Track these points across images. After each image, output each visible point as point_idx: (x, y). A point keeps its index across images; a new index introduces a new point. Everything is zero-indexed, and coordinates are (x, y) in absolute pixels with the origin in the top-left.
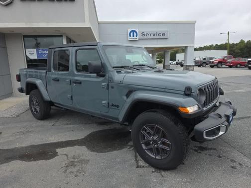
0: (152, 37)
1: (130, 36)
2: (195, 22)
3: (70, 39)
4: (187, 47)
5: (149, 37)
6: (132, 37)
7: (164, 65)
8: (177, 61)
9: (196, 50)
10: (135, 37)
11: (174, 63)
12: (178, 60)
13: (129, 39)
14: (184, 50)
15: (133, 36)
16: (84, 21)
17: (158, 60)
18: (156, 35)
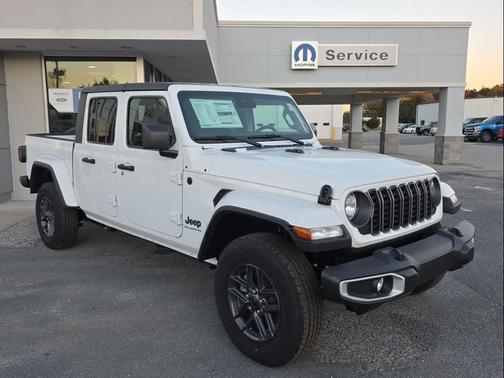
0: (353, 61)
1: (297, 59)
2: (469, 24)
3: (152, 67)
4: (446, 88)
5: (345, 62)
6: (301, 61)
7: (383, 135)
8: (418, 124)
9: (471, 95)
10: (309, 61)
11: (409, 129)
12: (423, 122)
13: (294, 67)
14: (438, 95)
15: (305, 59)
16: (192, 28)
17: (367, 119)
18: (363, 56)
